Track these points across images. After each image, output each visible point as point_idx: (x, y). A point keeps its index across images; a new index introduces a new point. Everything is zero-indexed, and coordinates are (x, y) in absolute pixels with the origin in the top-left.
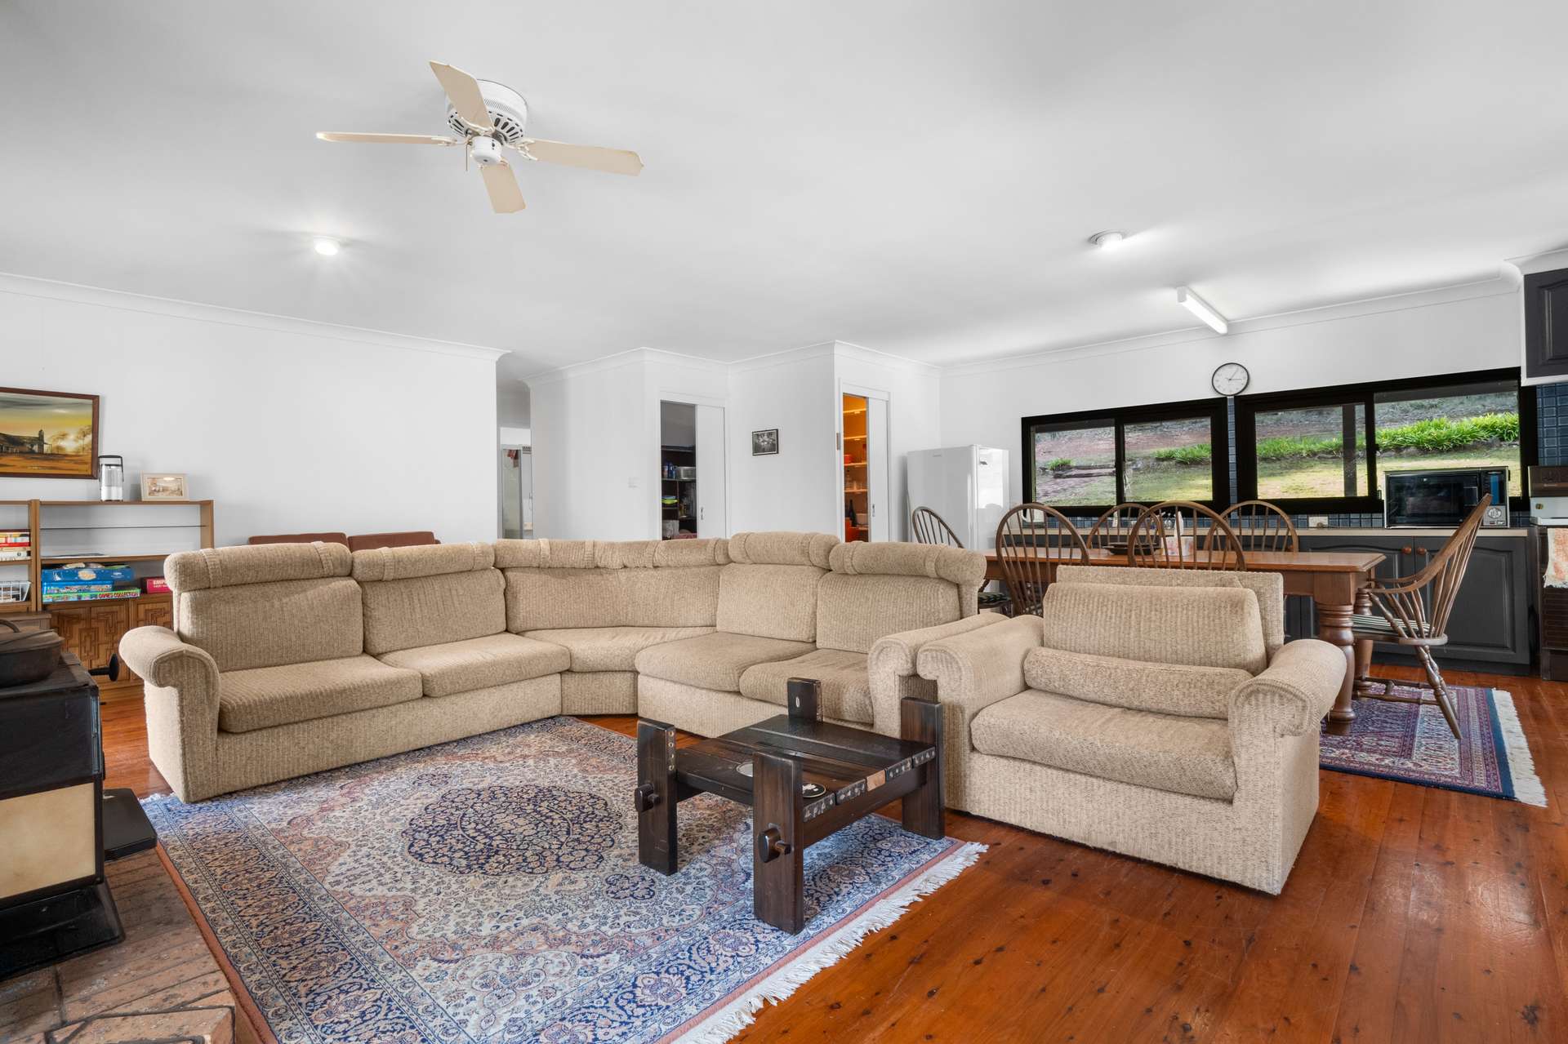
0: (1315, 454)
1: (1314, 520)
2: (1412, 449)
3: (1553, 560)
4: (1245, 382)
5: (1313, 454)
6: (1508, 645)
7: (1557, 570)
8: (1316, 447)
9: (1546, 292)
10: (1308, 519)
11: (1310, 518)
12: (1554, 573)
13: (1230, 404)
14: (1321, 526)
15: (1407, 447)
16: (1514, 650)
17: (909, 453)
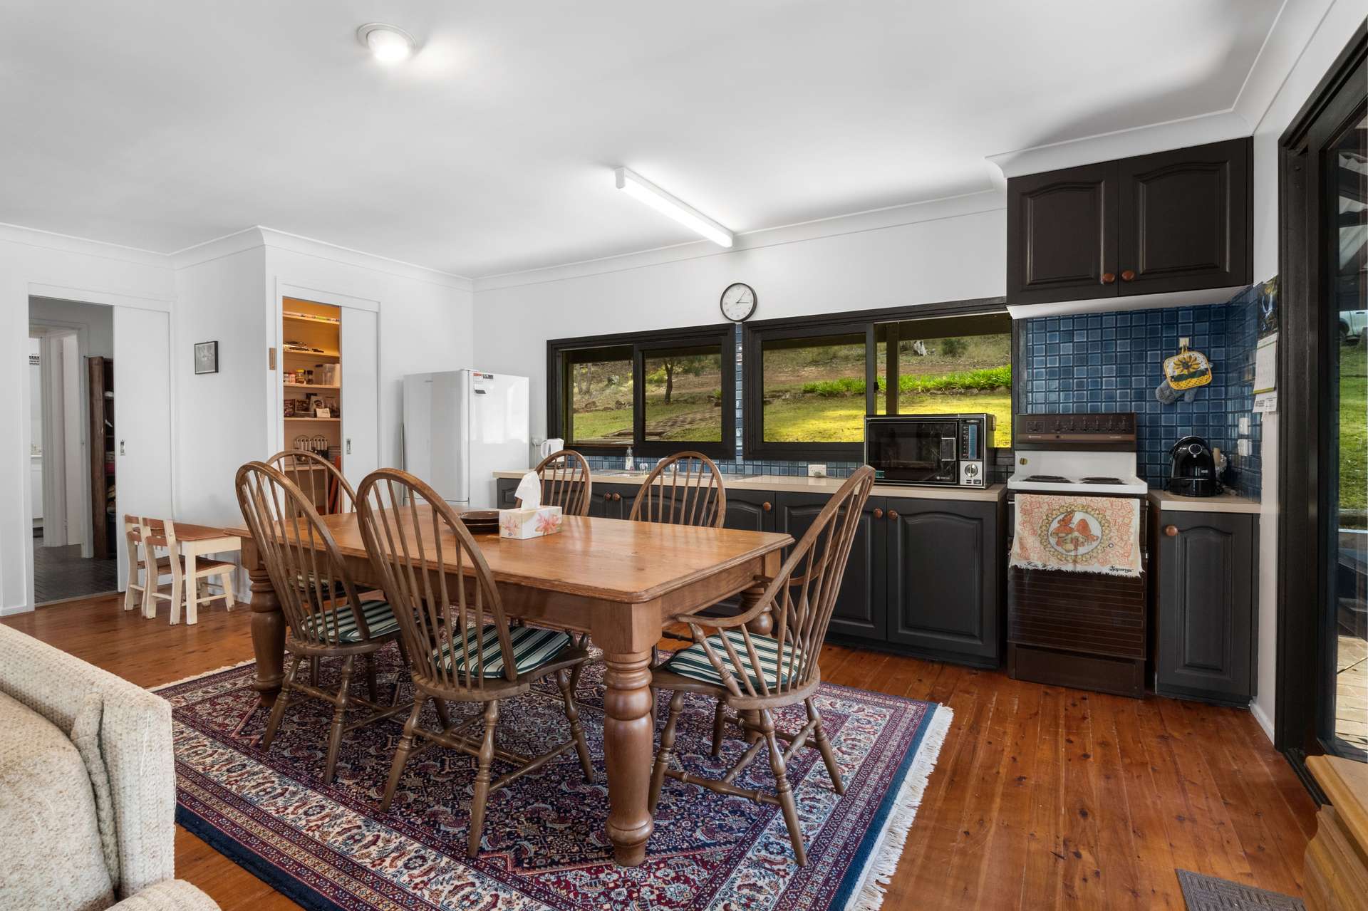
0: (928, 390)
1: (814, 468)
2: (1003, 388)
3: (1018, 534)
4: (751, 305)
5: (926, 390)
6: (976, 634)
7: (1022, 547)
8: (930, 384)
9: (1029, 200)
10: (807, 467)
11: (809, 466)
12: (1019, 551)
13: (738, 331)
14: (819, 476)
15: (999, 386)
16: (982, 639)
17: (407, 377)
